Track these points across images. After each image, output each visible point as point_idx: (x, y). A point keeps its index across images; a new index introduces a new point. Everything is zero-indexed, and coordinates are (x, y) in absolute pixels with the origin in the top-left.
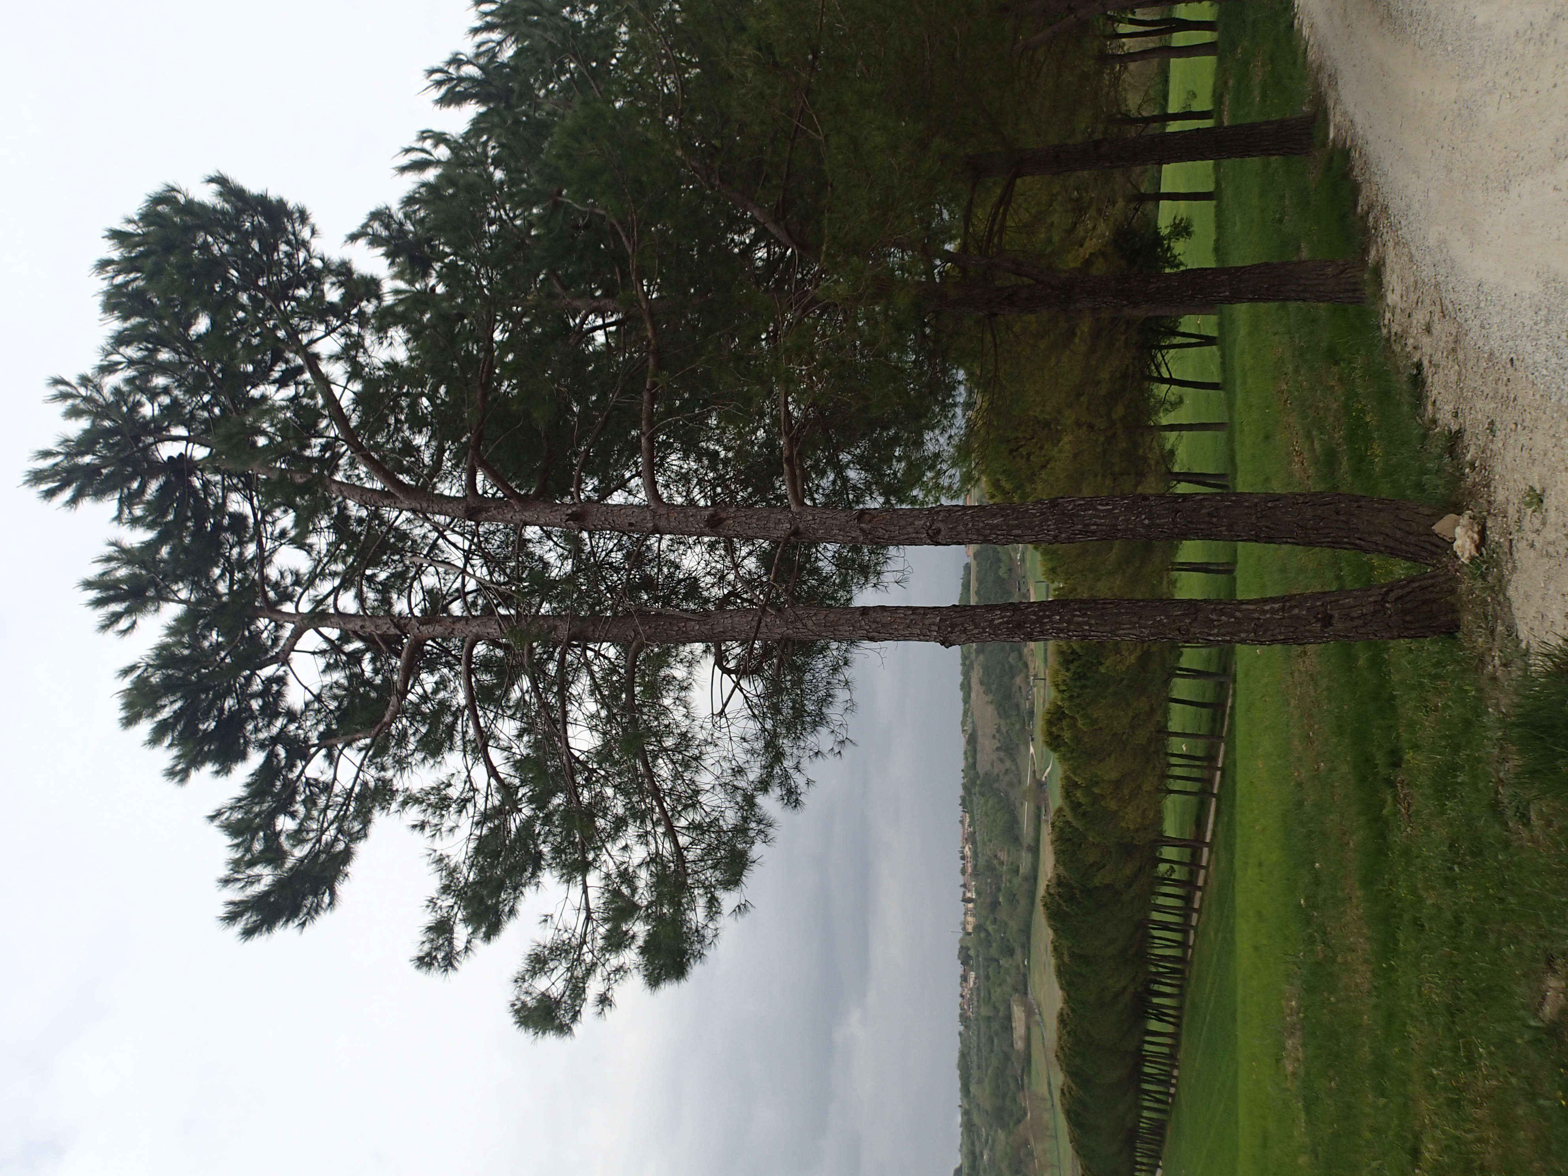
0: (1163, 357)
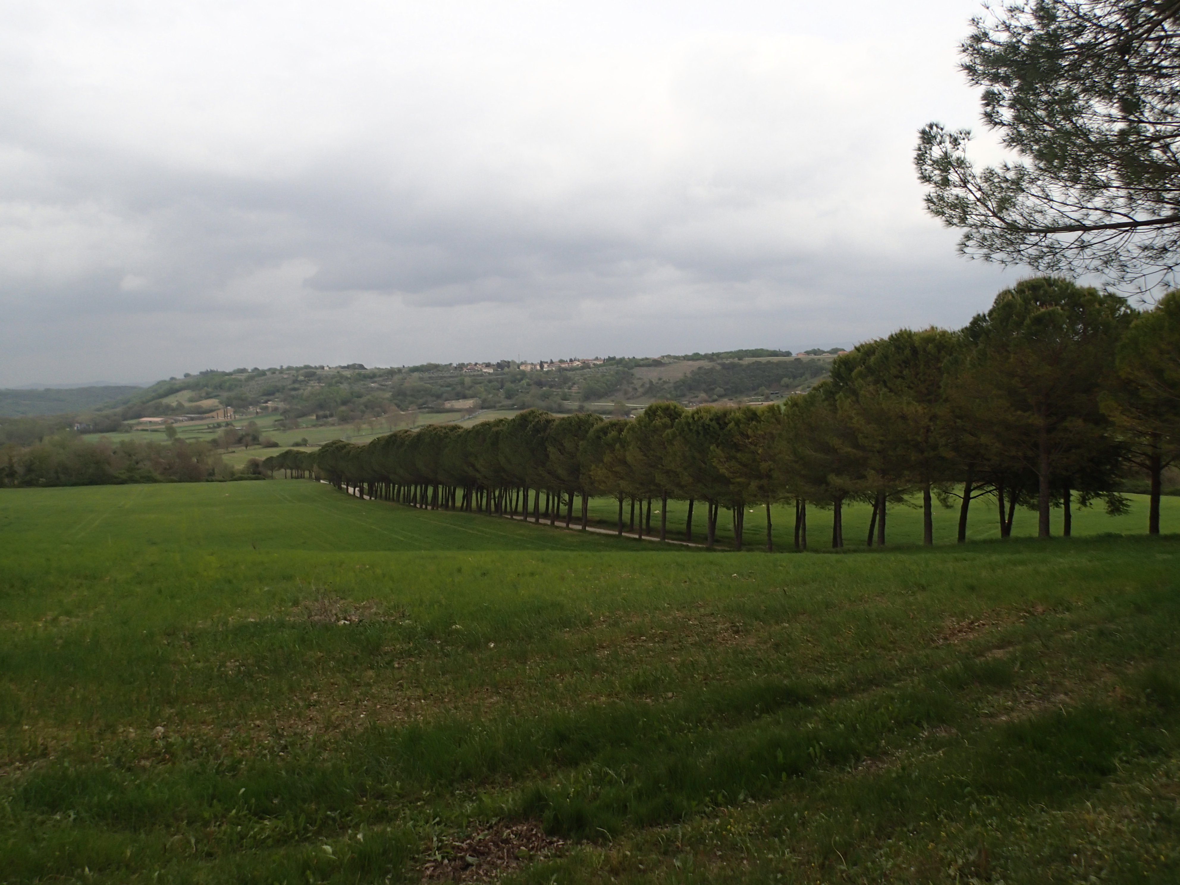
0: (990, 492)
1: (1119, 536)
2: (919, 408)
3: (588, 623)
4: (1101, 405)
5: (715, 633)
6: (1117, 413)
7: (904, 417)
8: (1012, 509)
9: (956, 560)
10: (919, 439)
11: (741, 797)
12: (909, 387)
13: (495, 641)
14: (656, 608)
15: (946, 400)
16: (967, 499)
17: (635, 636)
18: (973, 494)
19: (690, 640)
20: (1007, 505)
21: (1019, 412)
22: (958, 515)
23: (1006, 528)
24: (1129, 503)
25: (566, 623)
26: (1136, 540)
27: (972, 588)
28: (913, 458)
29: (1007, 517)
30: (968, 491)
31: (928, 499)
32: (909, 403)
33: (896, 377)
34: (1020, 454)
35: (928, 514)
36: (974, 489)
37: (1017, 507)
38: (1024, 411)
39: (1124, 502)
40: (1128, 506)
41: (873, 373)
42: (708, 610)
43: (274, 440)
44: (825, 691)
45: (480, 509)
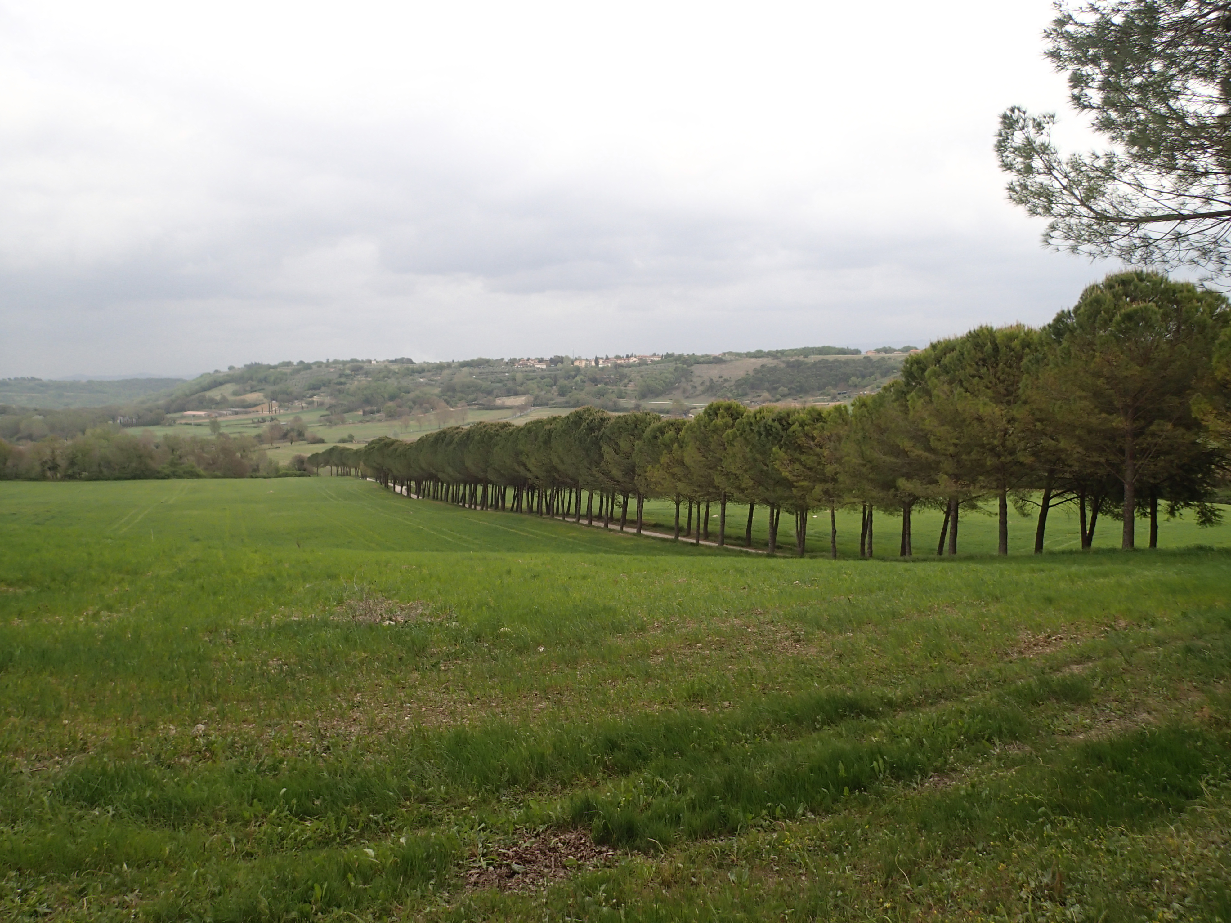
0: (1070, 500)
1: (1211, 549)
2: (997, 410)
3: (642, 629)
4: (1194, 408)
5: (775, 642)
6: (1211, 417)
7: (979, 419)
8: (1094, 518)
9: (1033, 571)
10: (996, 442)
11: (800, 811)
12: (986, 387)
13: (544, 645)
14: (713, 615)
15: (1025, 402)
16: (1045, 507)
17: (691, 641)
18: (1051, 502)
20: (1089, 514)
21: (1104, 415)
22: (1036, 524)
23: (1087, 539)
24: (1222, 513)
25: (618, 629)
26: (1228, 553)
27: (1049, 601)
28: (989, 463)
29: (1088, 527)
30: (1047, 499)
31: (1003, 506)
32: (985, 404)
33: (973, 376)
34: (1103, 460)
35: (1003, 523)
36: (1054, 496)
37: (1100, 516)
38: (1110, 413)
39: (1217, 513)
40: (1219, 516)
41: (948, 373)
42: (768, 618)
43: (320, 435)
44: (890, 704)
45: (530, 509)
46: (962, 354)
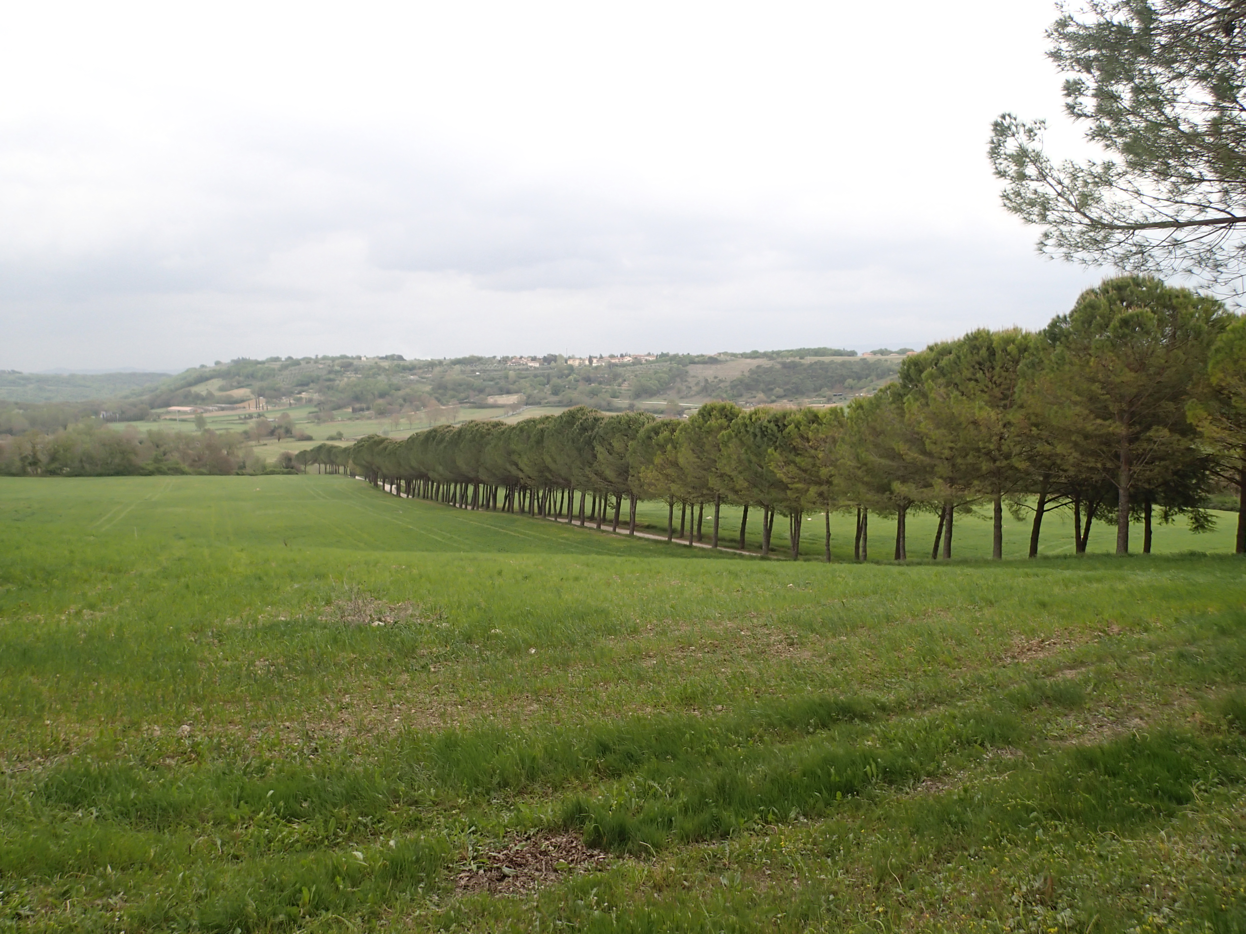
0: (1065, 504)
1: (1205, 555)
2: (993, 414)
3: (635, 631)
4: (1189, 414)
5: (768, 645)
6: (1206, 423)
7: (975, 423)
8: (1089, 523)
9: (1027, 575)
10: (992, 447)
11: (792, 815)
12: (982, 391)
13: (535, 647)
14: (706, 618)
15: (1021, 407)
16: (1040, 512)
17: (684, 645)
18: (1046, 507)
19: (741, 652)
20: (1084, 520)
21: (1099, 421)
22: (1031, 528)
23: (1081, 544)
24: (1215, 520)
25: (611, 631)
26: (1221, 559)
27: (1044, 605)
28: (984, 468)
29: (1082, 532)
30: (1042, 504)
31: (998, 510)
32: (981, 408)
33: (970, 380)
34: (1099, 465)
35: (998, 527)
36: (1049, 501)
37: (1094, 520)
38: (1105, 419)
39: (1210, 519)
40: (1212, 522)
41: (944, 375)
42: (762, 621)
43: (308, 432)
44: (883, 708)
45: (522, 510)
46: (959, 357)
